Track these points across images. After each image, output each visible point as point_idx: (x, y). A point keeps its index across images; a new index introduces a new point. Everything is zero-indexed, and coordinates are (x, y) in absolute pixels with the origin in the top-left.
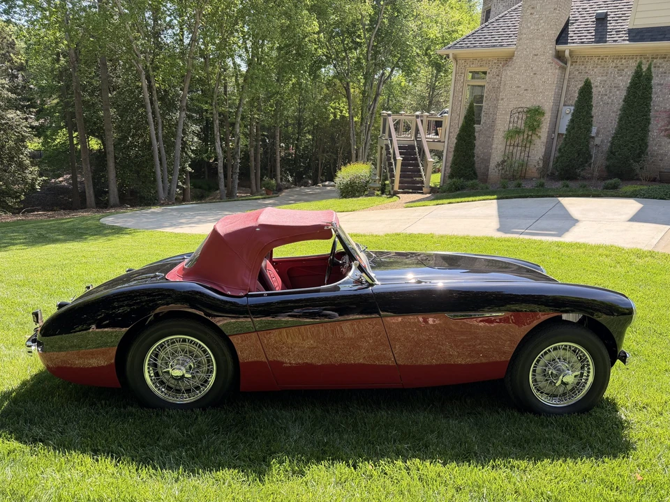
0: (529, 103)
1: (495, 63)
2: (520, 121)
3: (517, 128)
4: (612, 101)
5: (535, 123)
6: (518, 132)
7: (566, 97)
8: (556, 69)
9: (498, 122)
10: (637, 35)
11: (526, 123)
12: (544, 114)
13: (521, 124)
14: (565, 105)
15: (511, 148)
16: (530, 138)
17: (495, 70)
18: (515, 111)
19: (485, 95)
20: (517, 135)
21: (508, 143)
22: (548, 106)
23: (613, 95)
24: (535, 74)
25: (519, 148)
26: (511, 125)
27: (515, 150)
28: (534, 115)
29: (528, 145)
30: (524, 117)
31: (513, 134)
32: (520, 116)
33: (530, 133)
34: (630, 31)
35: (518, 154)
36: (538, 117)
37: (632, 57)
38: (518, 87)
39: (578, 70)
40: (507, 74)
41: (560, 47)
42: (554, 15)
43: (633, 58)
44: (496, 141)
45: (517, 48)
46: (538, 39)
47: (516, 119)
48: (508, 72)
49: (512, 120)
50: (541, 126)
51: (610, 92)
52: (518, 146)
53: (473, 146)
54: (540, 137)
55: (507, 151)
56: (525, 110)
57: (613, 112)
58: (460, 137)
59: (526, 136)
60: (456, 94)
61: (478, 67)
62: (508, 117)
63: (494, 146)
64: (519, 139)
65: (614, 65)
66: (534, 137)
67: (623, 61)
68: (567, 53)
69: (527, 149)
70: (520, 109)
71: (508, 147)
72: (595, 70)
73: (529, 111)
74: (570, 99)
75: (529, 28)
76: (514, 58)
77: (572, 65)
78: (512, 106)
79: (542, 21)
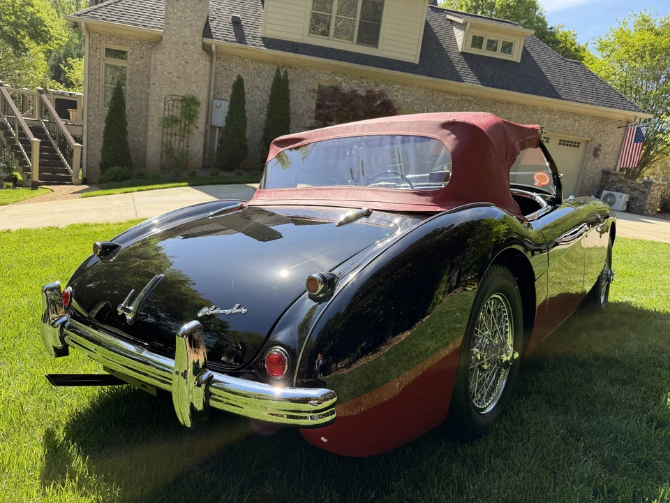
0: (183, 90)
1: (137, 44)
2: (175, 109)
3: (172, 116)
4: (255, 99)
5: (192, 113)
6: (175, 121)
7: (214, 91)
8: (207, 61)
9: (151, 108)
10: (270, 43)
11: (181, 113)
12: (199, 104)
13: (177, 112)
14: (214, 98)
15: (169, 136)
16: (187, 127)
17: (137, 52)
18: (169, 98)
19: (128, 77)
20: (174, 124)
21: (165, 131)
22: (202, 97)
23: (255, 95)
24: (186, 62)
25: (178, 138)
26: (166, 113)
27: (173, 140)
28: (189, 104)
29: (186, 135)
30: (180, 106)
31: (169, 122)
32: (175, 104)
33: (187, 123)
34: (264, 39)
35: (176, 143)
36: (193, 107)
37: (268, 62)
38: (170, 73)
39: (223, 66)
40: (156, 57)
41: (207, 40)
42: (200, 6)
43: (267, 64)
44: (150, 129)
45: (165, 32)
46: (186, 27)
47: (171, 107)
48: (157, 57)
49: (167, 107)
50: (198, 116)
51: (252, 92)
52: (175, 135)
53: (125, 133)
54: (197, 127)
55: (165, 140)
56: (180, 98)
57: (257, 110)
58: (109, 121)
59: (183, 126)
60: (91, 72)
61: (117, 44)
62: (162, 104)
63: (149, 133)
64: (176, 129)
65: (253, 67)
66: (192, 127)
67: (260, 64)
68: (214, 47)
69: (186, 139)
70: (174, 97)
71: (165, 136)
72: (238, 69)
73: (184, 100)
74: (218, 93)
75: (175, 14)
76: (163, 42)
77: (217, 60)
78: (165, 93)
79: (188, 10)
